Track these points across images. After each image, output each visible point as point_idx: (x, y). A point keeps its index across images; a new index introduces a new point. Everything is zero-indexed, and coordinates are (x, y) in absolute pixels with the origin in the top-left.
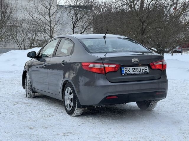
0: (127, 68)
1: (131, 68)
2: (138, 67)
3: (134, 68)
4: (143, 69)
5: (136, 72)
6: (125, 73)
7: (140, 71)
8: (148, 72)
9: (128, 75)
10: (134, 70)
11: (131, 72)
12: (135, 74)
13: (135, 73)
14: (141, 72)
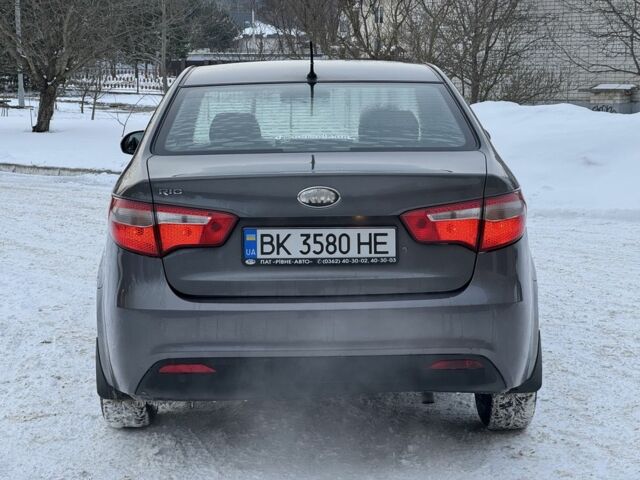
0: (274, 232)
2: (338, 232)
3: (312, 232)
4: (365, 239)
5: (325, 254)
6: (259, 256)
7: (344, 249)
8: (392, 253)
9: (274, 265)
10: (310, 241)
11: (296, 254)
12: (314, 264)
13: (314, 260)
14: (353, 253)
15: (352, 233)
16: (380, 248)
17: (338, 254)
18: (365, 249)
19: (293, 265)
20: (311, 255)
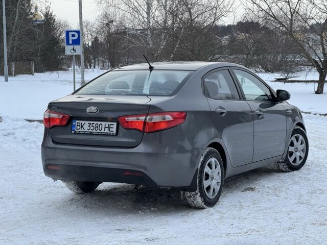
0: (80, 122)
1: (87, 122)
2: (99, 123)
3: (91, 122)
4: (107, 126)
6: (76, 130)
7: (100, 129)
8: (115, 132)
10: (91, 126)
13: (91, 132)
14: (103, 131)
15: (103, 123)
16: (111, 129)
17: (98, 131)
18: (107, 129)
19: (85, 134)
20: (91, 131)
